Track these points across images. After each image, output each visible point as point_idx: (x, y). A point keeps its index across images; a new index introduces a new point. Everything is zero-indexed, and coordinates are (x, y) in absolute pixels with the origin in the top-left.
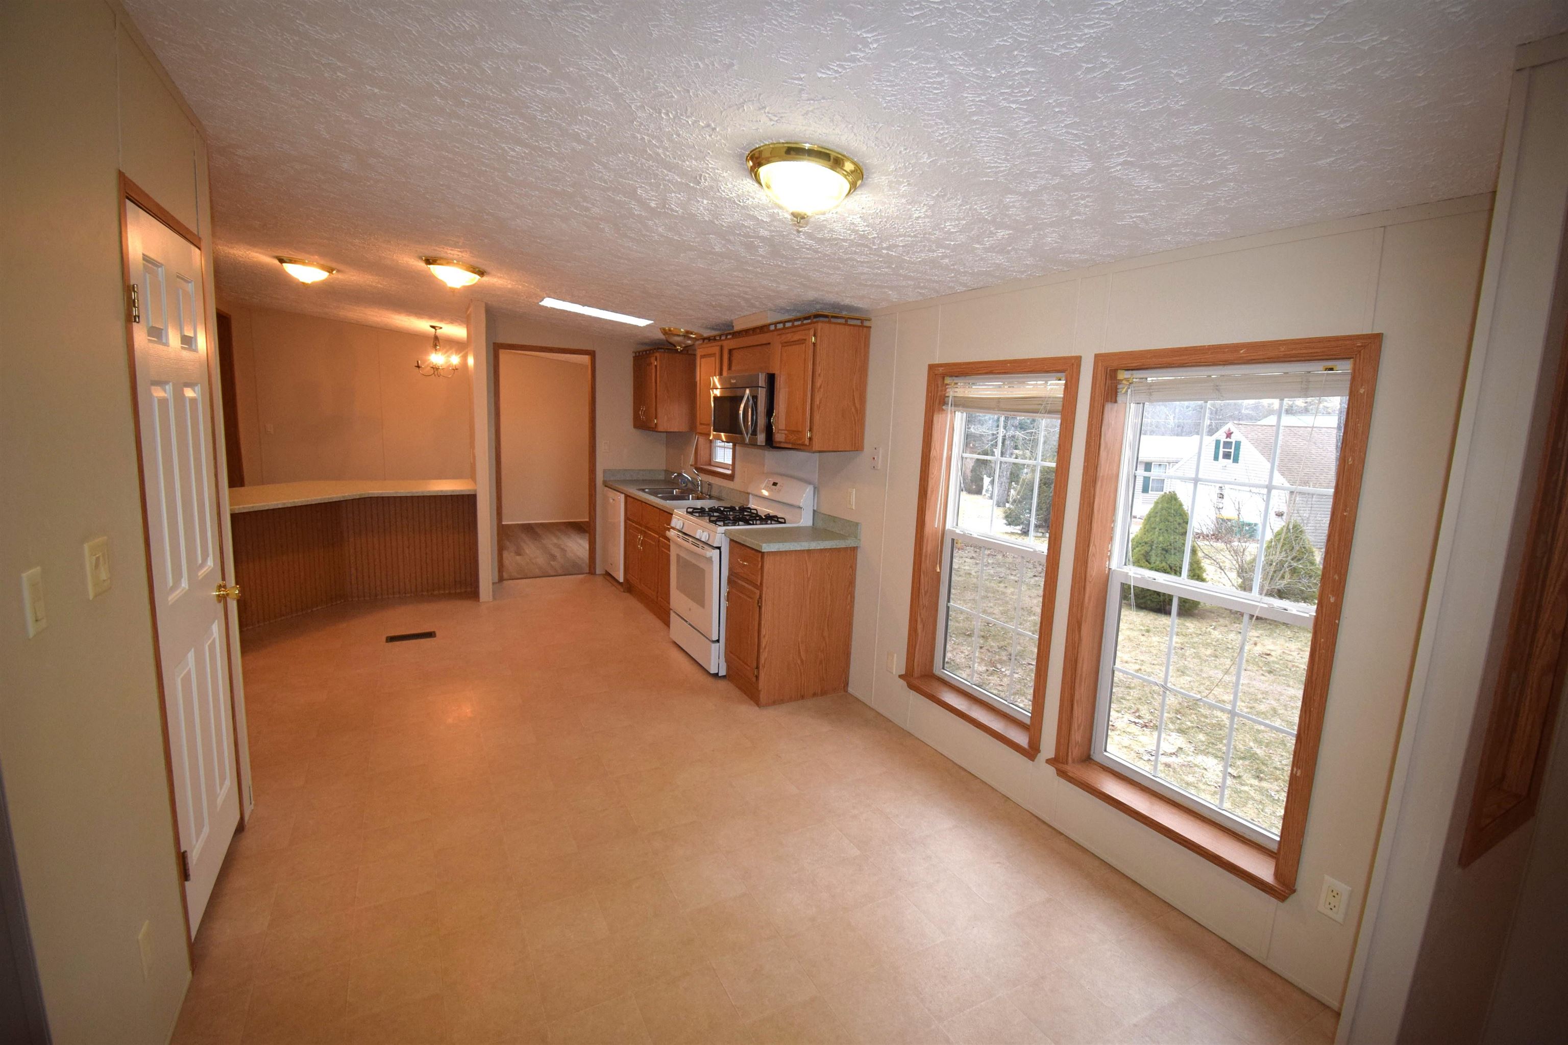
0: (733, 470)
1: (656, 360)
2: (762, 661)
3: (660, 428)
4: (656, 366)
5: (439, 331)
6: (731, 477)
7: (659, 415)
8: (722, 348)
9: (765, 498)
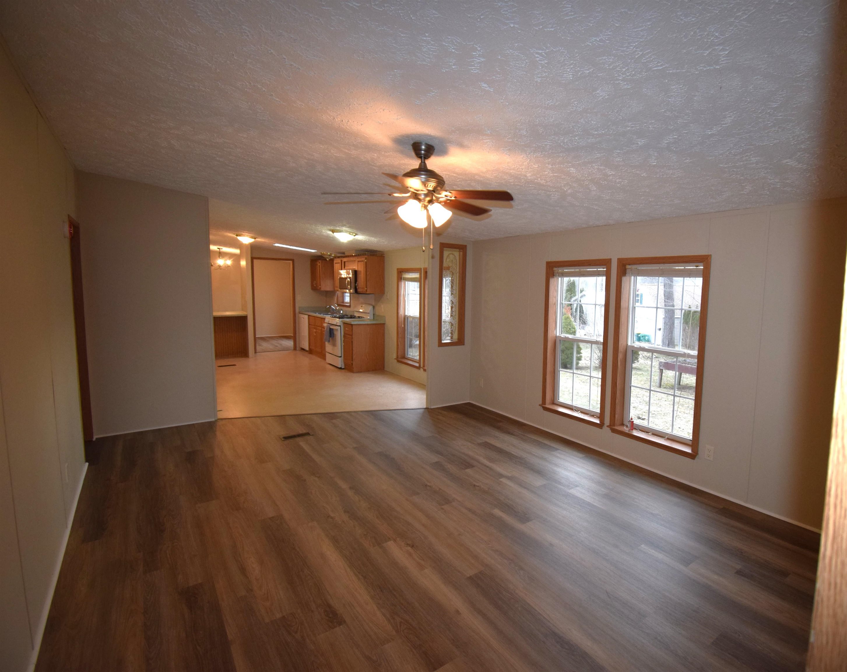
0: (350, 304)
1: (319, 263)
2: (354, 358)
3: (322, 289)
4: (319, 266)
5: (221, 250)
6: (349, 306)
7: (321, 284)
8: (341, 261)
9: (361, 312)
